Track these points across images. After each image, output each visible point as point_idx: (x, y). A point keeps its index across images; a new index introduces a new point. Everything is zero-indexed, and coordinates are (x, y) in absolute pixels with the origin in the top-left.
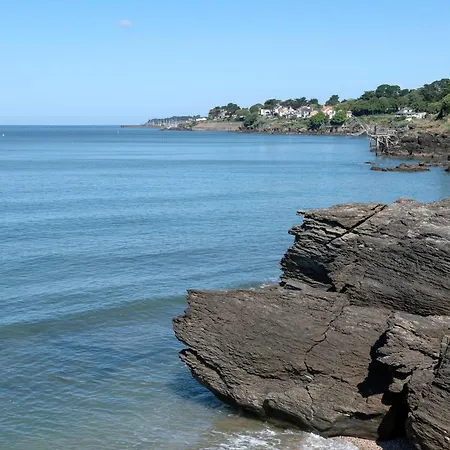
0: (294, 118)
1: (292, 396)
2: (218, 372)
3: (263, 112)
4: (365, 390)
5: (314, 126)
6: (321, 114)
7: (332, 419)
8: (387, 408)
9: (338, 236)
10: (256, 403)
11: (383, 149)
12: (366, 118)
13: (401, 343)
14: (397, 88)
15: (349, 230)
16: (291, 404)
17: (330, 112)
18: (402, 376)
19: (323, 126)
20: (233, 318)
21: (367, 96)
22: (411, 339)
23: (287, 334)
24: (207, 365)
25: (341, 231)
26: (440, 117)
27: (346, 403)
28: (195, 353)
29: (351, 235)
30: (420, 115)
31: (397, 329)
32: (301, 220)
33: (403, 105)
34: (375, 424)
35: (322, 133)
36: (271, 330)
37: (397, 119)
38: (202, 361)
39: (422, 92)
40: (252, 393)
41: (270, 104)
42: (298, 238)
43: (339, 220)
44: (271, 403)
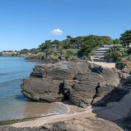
0: (9, 54)
1: (46, 96)
2: (30, 94)
3: (3, 53)
4: (59, 93)
5: (13, 55)
6: (14, 53)
7: (54, 99)
8: (63, 96)
9: (42, 69)
10: (38, 99)
11: (27, 59)
12: (22, 54)
13: (67, 84)
14: (27, 49)
15: (43, 68)
16: (45, 98)
17: (16, 53)
18: (67, 90)
19: (14, 55)
20: (33, 83)
21: (22, 50)
22: (68, 83)
23: (44, 85)
24: (28, 93)
25: (42, 68)
26: (36, 54)
27: (56, 96)
28: (25, 91)
29: (44, 69)
30: (31, 54)
31: (66, 82)
32: (35, 67)
33: (28, 52)
34: (61, 99)
35: (14, 56)
36: (41, 85)
37: (27, 54)
38: (27, 92)
39: (31, 50)
40: (37, 97)
41: (4, 51)
42: (34, 70)
43: (42, 67)
44: (41, 98)
